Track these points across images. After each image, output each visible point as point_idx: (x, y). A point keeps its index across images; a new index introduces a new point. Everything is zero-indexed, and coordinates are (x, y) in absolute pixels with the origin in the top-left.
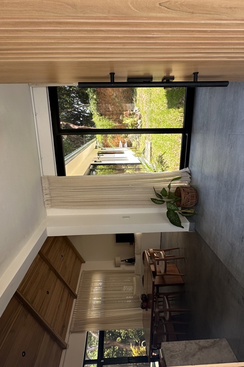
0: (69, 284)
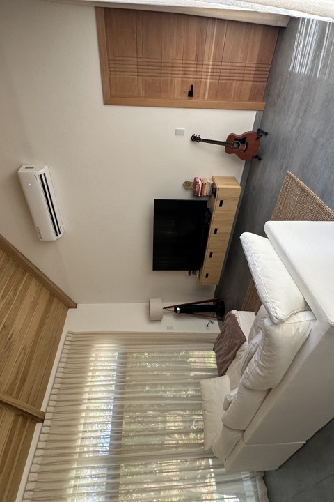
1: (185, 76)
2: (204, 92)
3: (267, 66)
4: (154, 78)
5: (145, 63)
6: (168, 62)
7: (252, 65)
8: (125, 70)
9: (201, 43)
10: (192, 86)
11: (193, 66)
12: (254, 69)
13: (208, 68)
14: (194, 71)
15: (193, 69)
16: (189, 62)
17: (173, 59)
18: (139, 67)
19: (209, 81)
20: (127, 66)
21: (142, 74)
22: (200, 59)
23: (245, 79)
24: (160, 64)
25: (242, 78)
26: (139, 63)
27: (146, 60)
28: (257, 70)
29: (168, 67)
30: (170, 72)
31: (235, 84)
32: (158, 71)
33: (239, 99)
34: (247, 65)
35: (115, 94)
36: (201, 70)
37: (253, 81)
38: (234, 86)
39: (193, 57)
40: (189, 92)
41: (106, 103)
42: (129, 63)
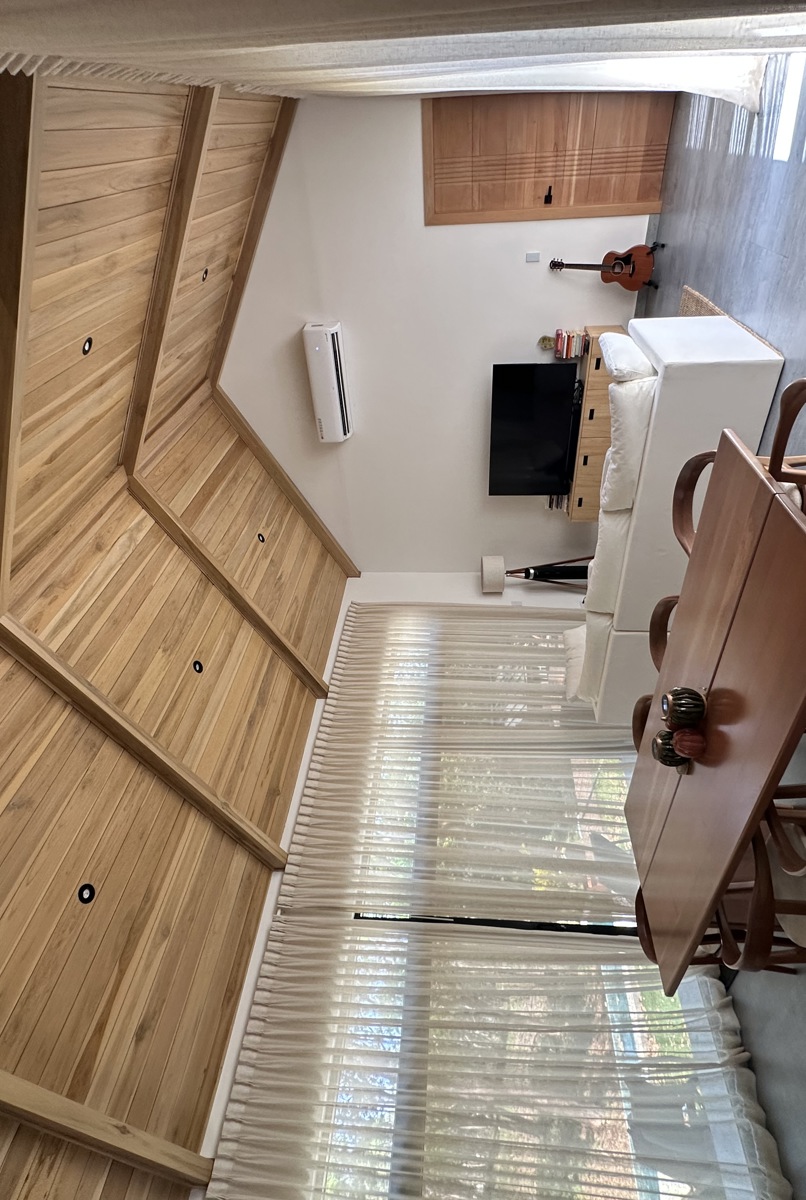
0: (295, 645)
1: (541, 175)
2: (568, 195)
3: (661, 147)
4: (494, 182)
5: (482, 163)
6: (516, 158)
7: (639, 148)
8: (455, 175)
9: (561, 126)
10: (550, 188)
11: (551, 159)
12: (642, 153)
13: (573, 160)
14: (553, 166)
15: (550, 164)
16: (545, 154)
17: (523, 153)
18: (475, 169)
19: (574, 178)
20: (457, 170)
21: (478, 178)
22: (560, 148)
23: (628, 169)
24: (504, 162)
25: (624, 170)
26: (475, 164)
27: (484, 158)
28: (647, 155)
29: (516, 164)
30: (517, 171)
31: (614, 178)
32: (500, 172)
33: (622, 199)
34: (630, 149)
35: (441, 210)
36: (562, 163)
37: (642, 171)
38: (613, 182)
39: (550, 147)
40: (546, 197)
41: (429, 222)
42: (461, 165)
